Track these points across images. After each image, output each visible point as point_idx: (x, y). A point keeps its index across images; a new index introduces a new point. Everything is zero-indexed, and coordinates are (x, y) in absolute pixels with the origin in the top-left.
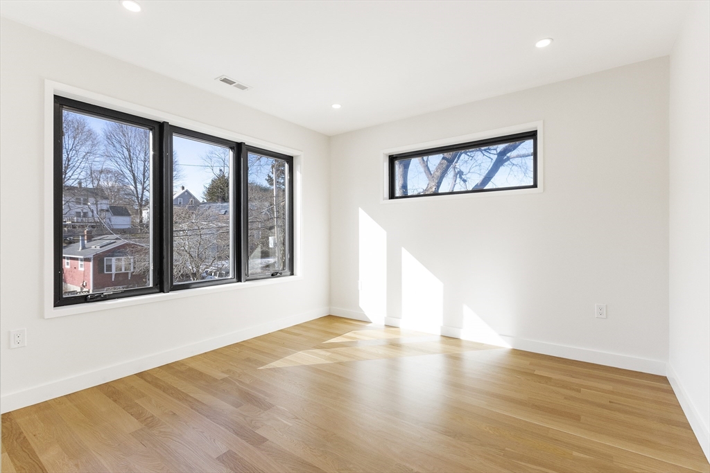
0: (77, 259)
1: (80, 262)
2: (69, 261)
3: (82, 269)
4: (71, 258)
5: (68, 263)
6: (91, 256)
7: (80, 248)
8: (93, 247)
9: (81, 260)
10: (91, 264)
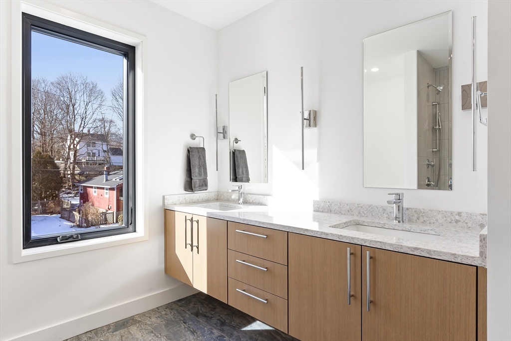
0: (103, 188)
1: (105, 191)
2: (96, 190)
3: (107, 196)
4: (98, 188)
5: (95, 192)
6: (115, 186)
7: (105, 180)
8: (114, 180)
9: (107, 189)
10: (115, 192)
